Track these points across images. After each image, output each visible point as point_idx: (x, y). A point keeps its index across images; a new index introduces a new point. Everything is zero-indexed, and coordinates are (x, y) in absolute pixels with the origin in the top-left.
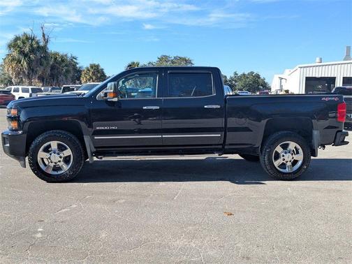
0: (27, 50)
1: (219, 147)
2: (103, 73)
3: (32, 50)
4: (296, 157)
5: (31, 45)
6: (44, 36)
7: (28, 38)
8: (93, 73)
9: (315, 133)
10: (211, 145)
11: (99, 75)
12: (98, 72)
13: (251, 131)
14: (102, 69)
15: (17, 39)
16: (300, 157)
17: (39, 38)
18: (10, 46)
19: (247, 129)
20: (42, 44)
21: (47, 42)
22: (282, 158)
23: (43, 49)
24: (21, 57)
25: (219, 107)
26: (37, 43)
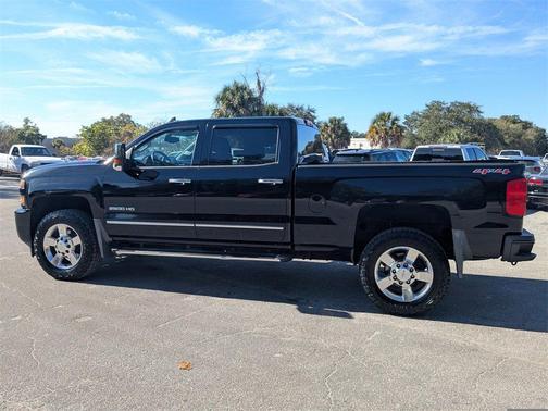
0: (236, 102)
1: (286, 247)
2: (346, 128)
3: (243, 103)
4: (419, 276)
5: (242, 97)
6: (259, 83)
7: (240, 89)
8: (333, 130)
9: (457, 234)
10: (273, 243)
11: (340, 132)
12: (339, 127)
13: (334, 224)
14: (345, 124)
15: (226, 90)
16: (427, 276)
17: (253, 86)
18: (218, 99)
19: (327, 221)
20: (256, 94)
21: (262, 91)
22: (392, 275)
23: (258, 101)
24: (229, 111)
25: (280, 182)
26: (250, 93)
